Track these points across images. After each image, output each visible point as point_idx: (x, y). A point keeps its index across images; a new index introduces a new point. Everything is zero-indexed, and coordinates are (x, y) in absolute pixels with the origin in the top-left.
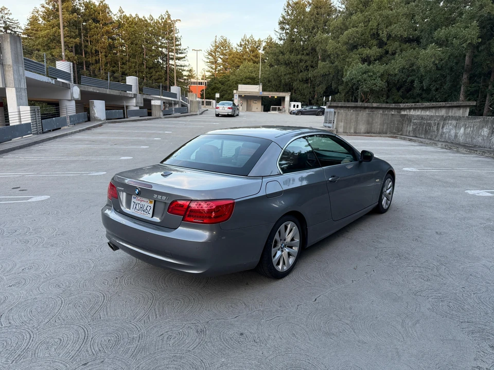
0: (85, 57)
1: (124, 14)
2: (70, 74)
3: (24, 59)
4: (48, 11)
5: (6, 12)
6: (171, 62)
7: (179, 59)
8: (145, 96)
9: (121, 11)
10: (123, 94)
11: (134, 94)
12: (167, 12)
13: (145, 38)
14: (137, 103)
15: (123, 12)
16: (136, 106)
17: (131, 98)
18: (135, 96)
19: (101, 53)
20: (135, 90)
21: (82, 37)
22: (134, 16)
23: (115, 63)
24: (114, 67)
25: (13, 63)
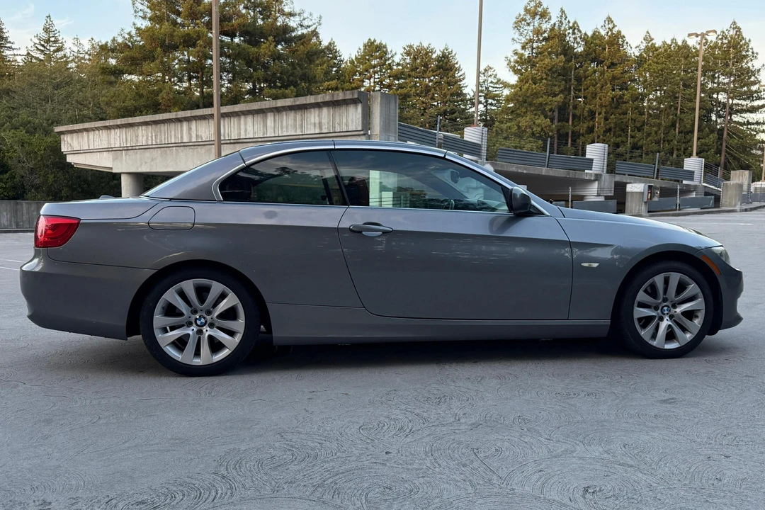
0: (573, 123)
1: (653, 42)
2: (479, 146)
3: (400, 125)
4: (521, 58)
5: (490, 73)
6: (736, 118)
7: (753, 110)
8: (618, 178)
9: (648, 38)
10: (572, 174)
11: (596, 175)
12: (734, 23)
13: (681, 80)
14: (600, 189)
15: (652, 40)
16: (598, 195)
17: (591, 182)
18: (598, 177)
19: (599, 114)
20: (598, 166)
21: (572, 93)
22: (669, 42)
23: (623, 130)
24: (620, 136)
25: (380, 131)
